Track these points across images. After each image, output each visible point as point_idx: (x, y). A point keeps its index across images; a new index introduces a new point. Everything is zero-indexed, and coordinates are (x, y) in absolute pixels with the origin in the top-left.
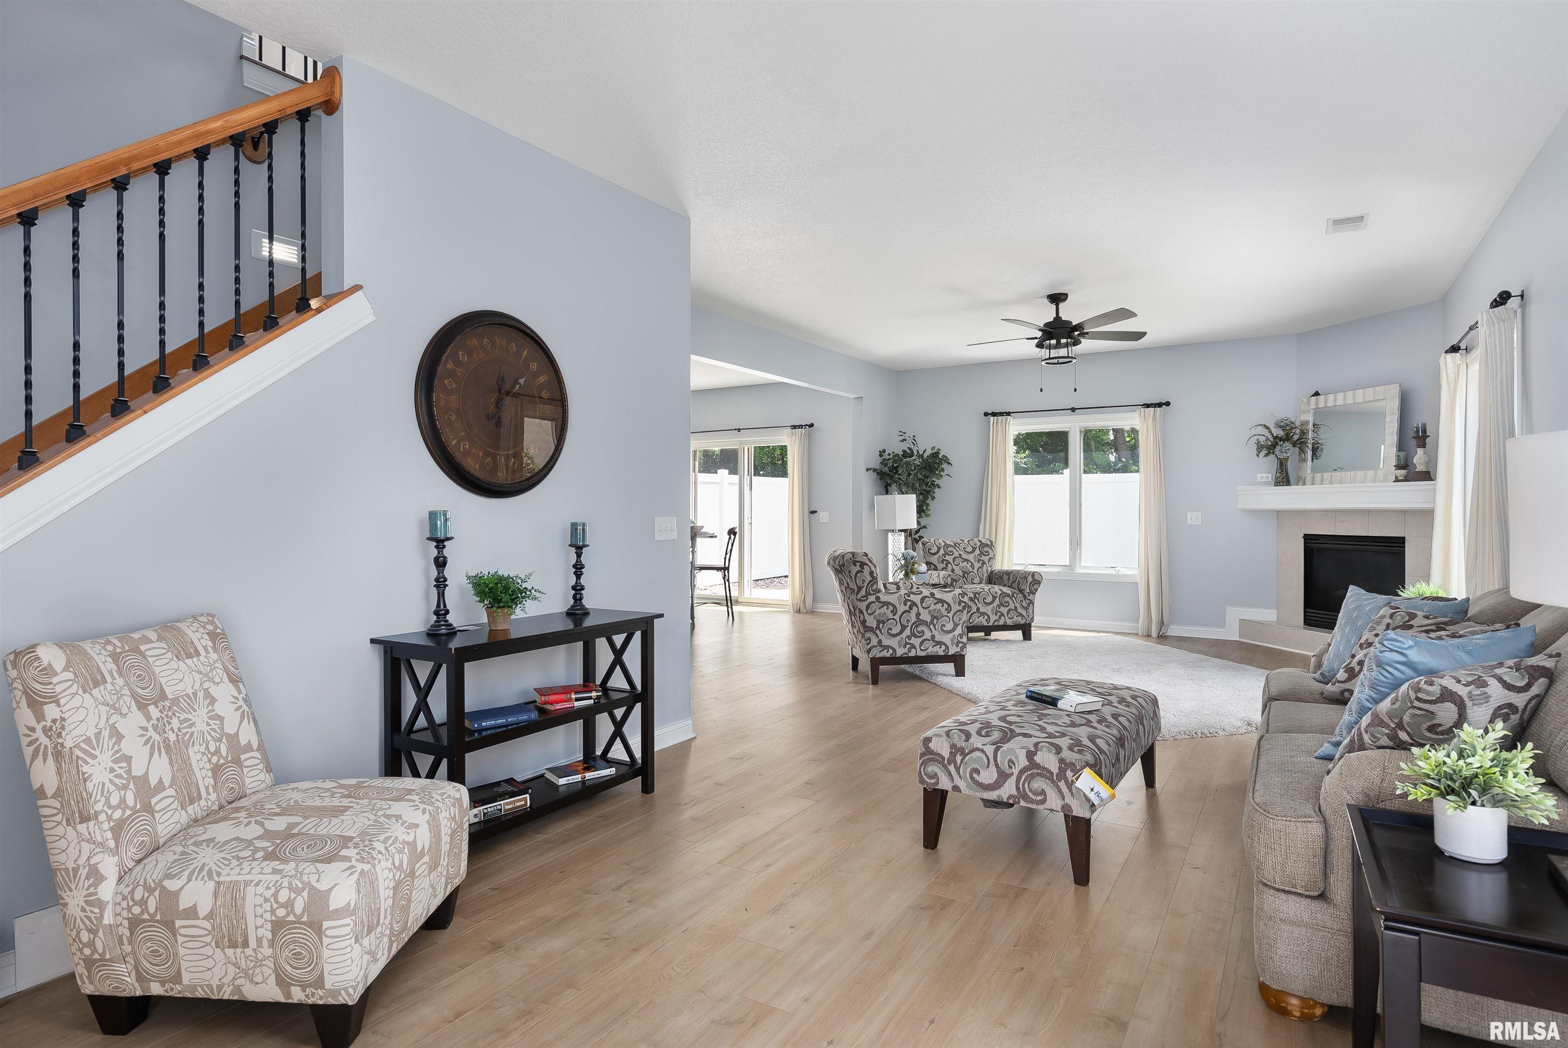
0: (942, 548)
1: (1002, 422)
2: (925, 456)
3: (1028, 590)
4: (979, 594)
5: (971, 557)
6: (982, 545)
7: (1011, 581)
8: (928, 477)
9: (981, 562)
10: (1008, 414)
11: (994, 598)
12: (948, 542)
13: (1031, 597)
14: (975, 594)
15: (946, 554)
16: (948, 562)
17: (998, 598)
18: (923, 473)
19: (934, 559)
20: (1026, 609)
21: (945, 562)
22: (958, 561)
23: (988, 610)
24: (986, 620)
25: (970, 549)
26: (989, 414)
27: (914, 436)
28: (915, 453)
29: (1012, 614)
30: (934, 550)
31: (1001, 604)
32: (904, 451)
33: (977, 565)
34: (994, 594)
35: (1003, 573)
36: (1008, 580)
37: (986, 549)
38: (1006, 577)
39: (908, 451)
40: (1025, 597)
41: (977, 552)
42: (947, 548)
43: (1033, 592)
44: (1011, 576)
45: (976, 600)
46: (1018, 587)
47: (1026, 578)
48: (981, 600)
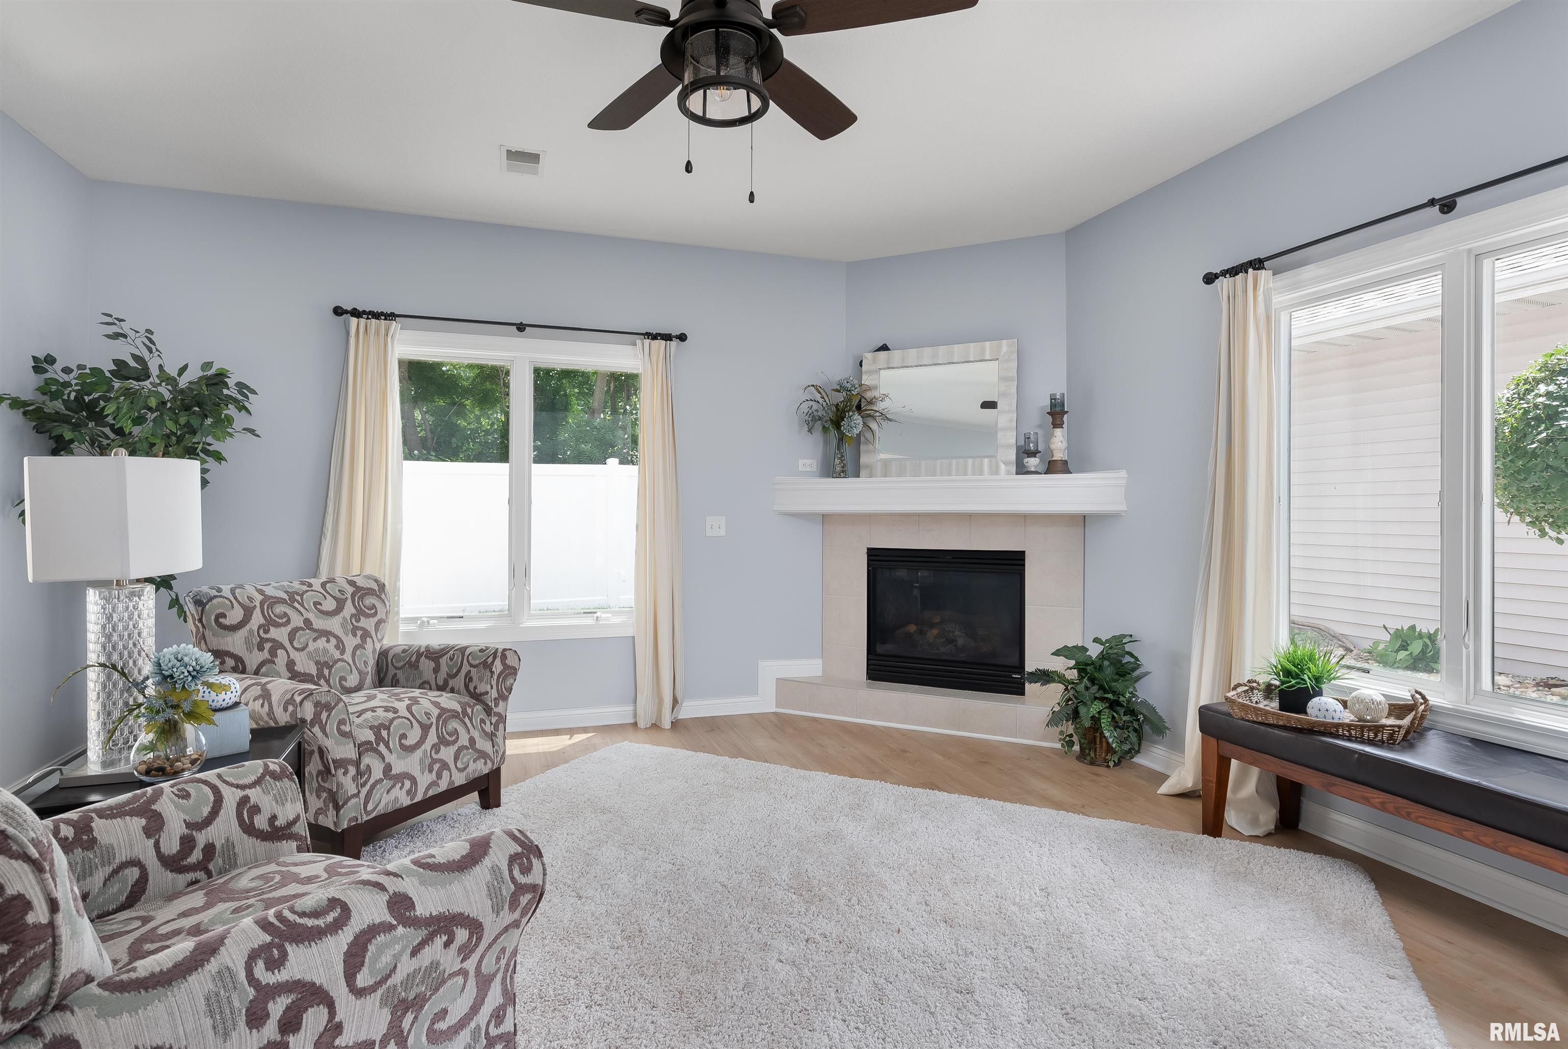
0: (258, 610)
1: (377, 332)
2: (183, 382)
3: (494, 694)
4: (388, 728)
5: (334, 624)
6: (360, 592)
7: (442, 675)
8: (194, 432)
9: (359, 633)
10: (390, 316)
11: (425, 728)
12: (269, 591)
13: (500, 709)
14: (377, 729)
15: (269, 623)
16: (277, 646)
17: (434, 727)
18: (183, 420)
19: (235, 643)
20: (491, 736)
21: (268, 646)
22: (302, 638)
23: (410, 764)
24: (409, 792)
25: (329, 605)
26: (346, 312)
27: (149, 331)
28: (154, 371)
29: (467, 756)
30: (235, 616)
31: (443, 741)
32: (120, 364)
33: (351, 642)
34: (424, 719)
35: (419, 654)
36: (436, 670)
37: (370, 600)
38: (426, 665)
39: (132, 363)
40: (488, 711)
41: (349, 609)
42: (271, 606)
43: (503, 697)
44: (443, 661)
45: (382, 748)
46: (467, 687)
47: (487, 666)
48: (394, 743)
